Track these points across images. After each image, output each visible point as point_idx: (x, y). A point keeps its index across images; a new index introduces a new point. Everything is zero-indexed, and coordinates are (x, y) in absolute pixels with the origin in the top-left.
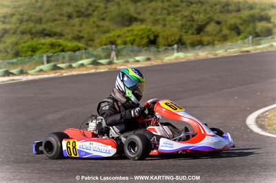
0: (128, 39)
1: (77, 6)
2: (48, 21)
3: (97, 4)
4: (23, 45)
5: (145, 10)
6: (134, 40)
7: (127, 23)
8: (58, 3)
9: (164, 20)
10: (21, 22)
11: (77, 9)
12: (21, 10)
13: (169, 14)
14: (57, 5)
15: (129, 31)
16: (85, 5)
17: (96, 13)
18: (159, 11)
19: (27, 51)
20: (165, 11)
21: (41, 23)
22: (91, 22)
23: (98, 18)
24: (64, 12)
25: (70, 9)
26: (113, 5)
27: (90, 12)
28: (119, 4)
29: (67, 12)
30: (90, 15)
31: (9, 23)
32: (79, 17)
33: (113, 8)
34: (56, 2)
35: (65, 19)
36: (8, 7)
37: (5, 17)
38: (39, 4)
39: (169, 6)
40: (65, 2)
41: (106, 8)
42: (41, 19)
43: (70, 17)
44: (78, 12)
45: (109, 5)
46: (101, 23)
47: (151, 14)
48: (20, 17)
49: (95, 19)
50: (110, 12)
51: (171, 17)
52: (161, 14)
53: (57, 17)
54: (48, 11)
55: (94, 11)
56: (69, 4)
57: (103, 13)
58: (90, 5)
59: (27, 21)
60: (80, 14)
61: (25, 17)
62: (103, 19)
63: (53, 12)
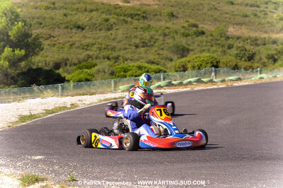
0: (196, 64)
1: (142, 39)
2: (120, 49)
3: (157, 37)
4: (117, 66)
5: (194, 43)
6: (201, 65)
7: (181, 53)
8: (128, 35)
9: (209, 50)
10: (100, 50)
11: (143, 41)
12: (100, 40)
13: (212, 46)
14: (127, 37)
15: (196, 58)
16: (148, 38)
17: (156, 44)
18: (204, 44)
19: (120, 72)
20: (209, 44)
21: (115, 51)
22: (153, 51)
23: (158, 47)
24: (132, 43)
25: (137, 41)
26: (169, 39)
27: (152, 43)
28: (173, 38)
29: (135, 43)
30: (152, 45)
31: (91, 50)
32: (144, 47)
33: (169, 41)
34: (126, 35)
35: (134, 48)
36: (90, 38)
37: (88, 46)
38: (113, 37)
39: (212, 40)
40: (133, 36)
41: (164, 40)
42: (115, 48)
43: (137, 47)
44: (143, 43)
45: (166, 38)
46: (161, 52)
47: (199, 45)
48: (99, 46)
49: (156, 49)
50: (167, 43)
51: (214, 48)
52: (206, 46)
53: (128, 46)
54: (120, 42)
55: (155, 43)
56: (136, 37)
57: (162, 45)
58: (152, 38)
59: (105, 49)
60: (145, 45)
61: (103, 46)
62: (163, 49)
63: (124, 42)
